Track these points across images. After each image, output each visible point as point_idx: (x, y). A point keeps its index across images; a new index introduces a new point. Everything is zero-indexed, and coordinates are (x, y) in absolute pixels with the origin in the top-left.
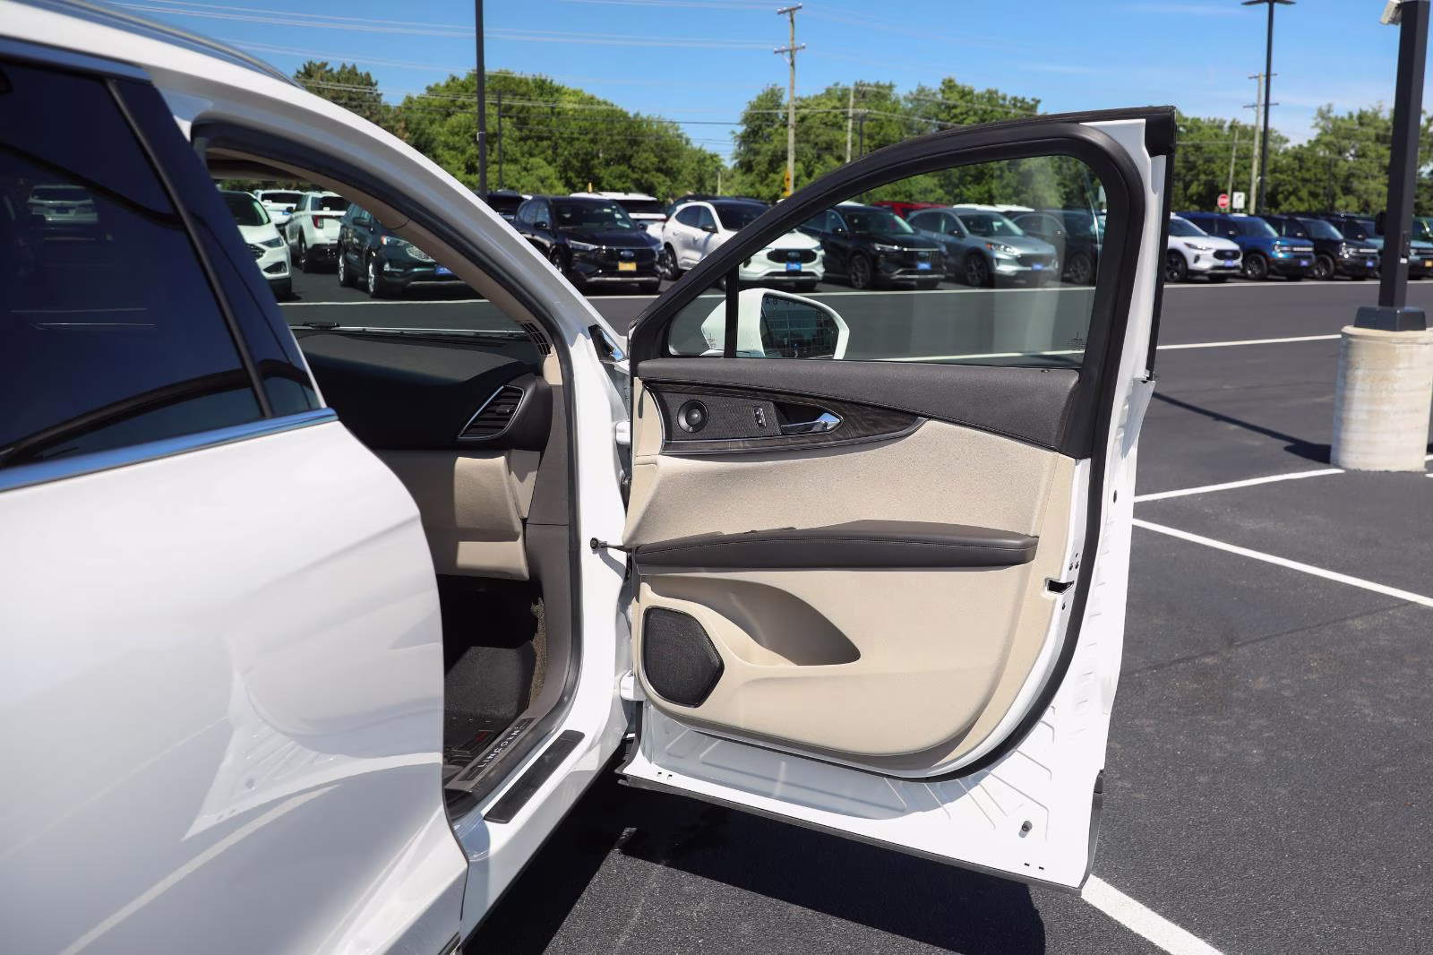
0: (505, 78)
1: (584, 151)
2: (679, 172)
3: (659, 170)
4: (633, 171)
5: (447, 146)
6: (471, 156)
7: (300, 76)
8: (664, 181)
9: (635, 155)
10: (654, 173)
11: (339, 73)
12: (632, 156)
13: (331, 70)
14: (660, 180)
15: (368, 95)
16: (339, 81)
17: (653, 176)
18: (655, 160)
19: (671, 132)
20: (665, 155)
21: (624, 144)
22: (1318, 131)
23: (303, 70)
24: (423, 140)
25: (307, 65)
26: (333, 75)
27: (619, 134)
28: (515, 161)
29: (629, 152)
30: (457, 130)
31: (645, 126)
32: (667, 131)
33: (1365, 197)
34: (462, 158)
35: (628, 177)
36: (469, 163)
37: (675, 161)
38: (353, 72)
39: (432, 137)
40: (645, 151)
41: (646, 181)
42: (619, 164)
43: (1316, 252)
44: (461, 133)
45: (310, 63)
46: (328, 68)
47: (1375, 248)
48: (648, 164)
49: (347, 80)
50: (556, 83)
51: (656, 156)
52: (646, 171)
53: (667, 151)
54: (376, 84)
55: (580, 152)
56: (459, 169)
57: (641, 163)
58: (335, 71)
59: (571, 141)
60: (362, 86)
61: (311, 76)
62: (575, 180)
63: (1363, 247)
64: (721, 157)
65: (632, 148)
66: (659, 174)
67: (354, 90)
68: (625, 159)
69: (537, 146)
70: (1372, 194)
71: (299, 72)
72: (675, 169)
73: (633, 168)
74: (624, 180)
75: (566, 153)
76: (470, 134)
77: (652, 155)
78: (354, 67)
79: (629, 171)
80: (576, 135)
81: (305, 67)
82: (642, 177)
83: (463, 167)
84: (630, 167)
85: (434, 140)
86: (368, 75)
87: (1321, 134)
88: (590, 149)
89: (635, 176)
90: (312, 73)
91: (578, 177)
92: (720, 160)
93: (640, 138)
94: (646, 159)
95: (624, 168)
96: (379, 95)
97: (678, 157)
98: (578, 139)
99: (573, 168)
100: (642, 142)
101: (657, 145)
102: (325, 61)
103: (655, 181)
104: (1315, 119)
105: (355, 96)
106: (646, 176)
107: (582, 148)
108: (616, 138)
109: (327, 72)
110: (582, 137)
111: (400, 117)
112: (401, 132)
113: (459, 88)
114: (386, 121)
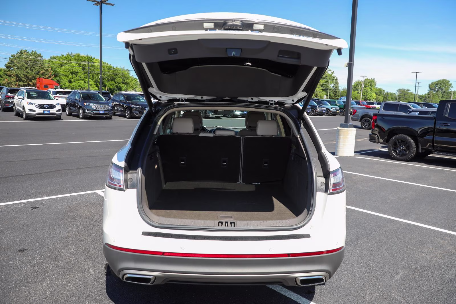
0: (79, 56)
3: (123, 83)
4: (116, 83)
5: (63, 75)
6: (70, 78)
8: (125, 86)
10: (121, 84)
12: (115, 79)
13: (28, 52)
15: (40, 60)
16: (31, 56)
18: (122, 80)
19: (126, 72)
20: (125, 79)
21: (113, 75)
23: (19, 52)
24: (56, 73)
25: (21, 51)
28: (83, 80)
29: (114, 78)
31: (119, 70)
33: (316, 93)
34: (68, 79)
35: (114, 84)
36: (70, 80)
38: (35, 53)
43: (311, 109)
44: (67, 71)
46: (27, 51)
47: (325, 108)
49: (34, 55)
50: (93, 57)
54: (43, 57)
56: (67, 82)
58: (30, 53)
61: (22, 54)
63: (322, 107)
68: (113, 80)
69: (88, 75)
70: (318, 92)
74: (113, 86)
75: (96, 78)
83: (68, 81)
84: (115, 82)
85: (59, 73)
86: (40, 54)
88: (103, 77)
89: (116, 84)
94: (119, 80)
95: (113, 82)
97: (128, 79)
100: (118, 75)
101: (122, 76)
103: (122, 86)
106: (119, 84)
108: (111, 74)
112: (50, 71)
113: (65, 58)
114: (45, 68)
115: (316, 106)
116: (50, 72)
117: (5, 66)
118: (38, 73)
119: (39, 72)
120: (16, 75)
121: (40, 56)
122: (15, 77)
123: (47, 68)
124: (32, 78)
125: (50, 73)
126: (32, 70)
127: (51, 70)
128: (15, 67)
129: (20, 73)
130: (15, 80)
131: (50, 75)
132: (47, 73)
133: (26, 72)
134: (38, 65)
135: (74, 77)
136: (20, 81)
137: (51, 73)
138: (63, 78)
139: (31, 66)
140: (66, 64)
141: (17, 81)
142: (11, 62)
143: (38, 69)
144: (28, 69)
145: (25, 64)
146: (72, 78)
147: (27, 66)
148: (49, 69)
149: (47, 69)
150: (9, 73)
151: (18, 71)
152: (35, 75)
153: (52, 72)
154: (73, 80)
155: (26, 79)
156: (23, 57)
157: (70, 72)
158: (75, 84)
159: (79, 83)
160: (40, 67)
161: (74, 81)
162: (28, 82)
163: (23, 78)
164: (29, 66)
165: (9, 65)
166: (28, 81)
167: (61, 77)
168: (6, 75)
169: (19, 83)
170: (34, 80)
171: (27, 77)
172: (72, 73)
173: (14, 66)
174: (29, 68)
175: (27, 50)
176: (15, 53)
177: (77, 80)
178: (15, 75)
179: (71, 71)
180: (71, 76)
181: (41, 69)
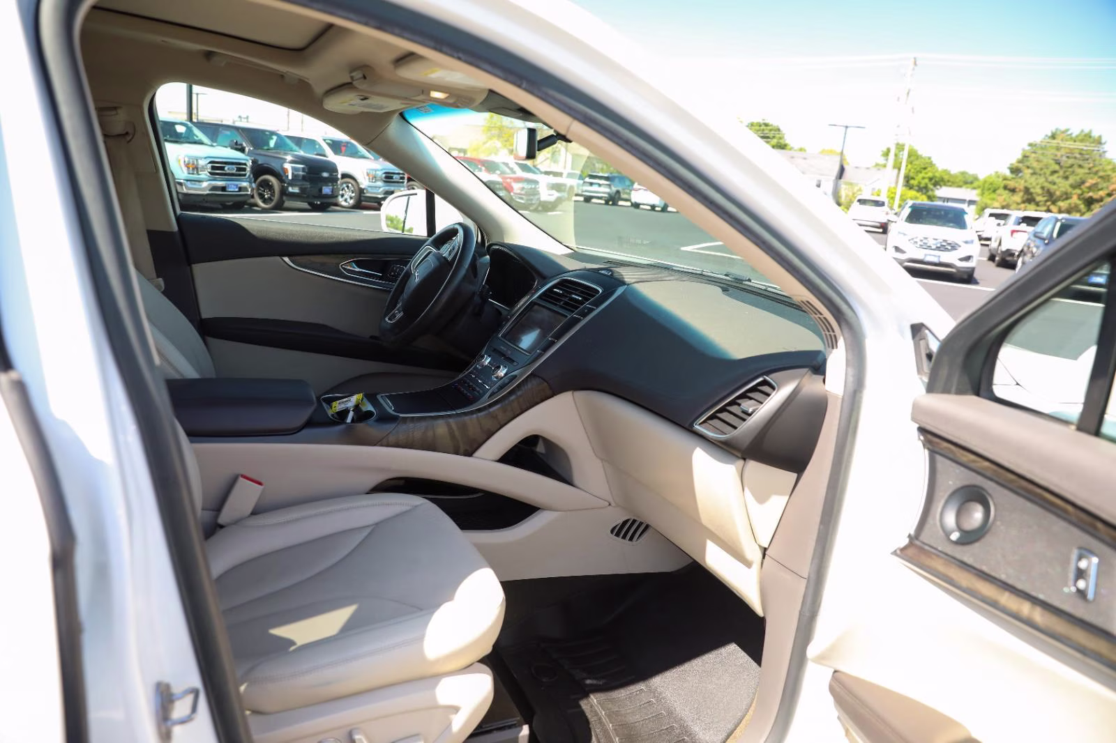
7: (1047, 138)
11: (1077, 136)
26: (1071, 138)
45: (1057, 130)
60: (1093, 145)
67: (1085, 148)
71: (1047, 136)
78: (1091, 131)
81: (1052, 133)
90: (1056, 137)
96: (1105, 152)
102: (1069, 128)
105: (1084, 152)
109: (1068, 135)
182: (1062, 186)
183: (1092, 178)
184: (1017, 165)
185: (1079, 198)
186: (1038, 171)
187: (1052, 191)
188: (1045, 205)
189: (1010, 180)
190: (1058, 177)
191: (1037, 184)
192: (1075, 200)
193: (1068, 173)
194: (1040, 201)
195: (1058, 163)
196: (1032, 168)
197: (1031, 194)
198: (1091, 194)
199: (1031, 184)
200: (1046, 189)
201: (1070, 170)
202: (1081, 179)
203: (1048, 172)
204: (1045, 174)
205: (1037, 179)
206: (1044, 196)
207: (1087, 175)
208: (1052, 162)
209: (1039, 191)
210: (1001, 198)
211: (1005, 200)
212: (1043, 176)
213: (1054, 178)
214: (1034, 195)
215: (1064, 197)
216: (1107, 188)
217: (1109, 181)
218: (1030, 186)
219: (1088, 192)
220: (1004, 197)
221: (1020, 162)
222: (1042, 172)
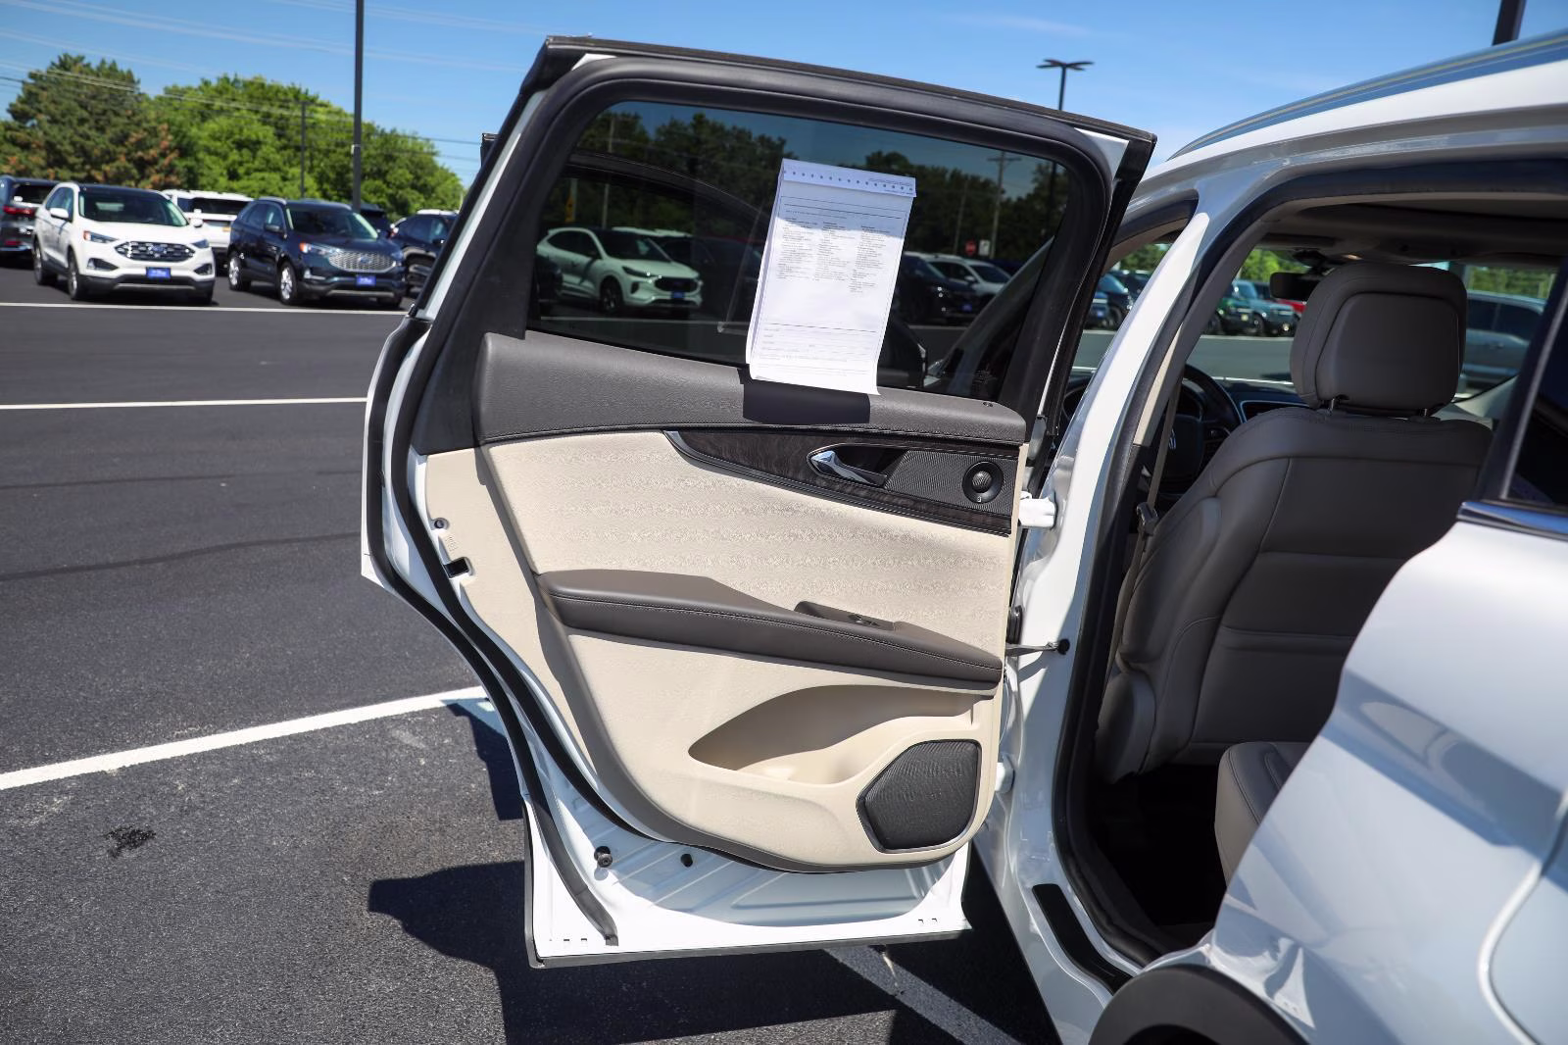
0: (262, 86)
1: (341, 163)
2: (433, 190)
3: (414, 187)
4: (388, 186)
5: (209, 151)
6: (234, 162)
7: (54, 67)
8: (419, 198)
9: (391, 172)
10: (409, 189)
11: (99, 69)
12: (387, 172)
13: (88, 65)
14: (414, 197)
15: (129, 94)
16: (98, 76)
17: (408, 193)
18: (410, 177)
19: (425, 149)
20: (419, 172)
21: (380, 159)
22: (1036, 185)
23: (57, 62)
24: (185, 142)
25: (62, 57)
26: (92, 71)
27: (376, 149)
28: (277, 169)
29: (385, 167)
30: (218, 135)
31: (400, 142)
32: (421, 149)
34: (224, 164)
35: (382, 191)
36: (231, 169)
37: (429, 179)
38: (113, 68)
39: (193, 141)
40: (400, 167)
41: (401, 197)
42: (375, 179)
44: (223, 139)
45: (66, 56)
46: (85, 62)
48: (404, 181)
49: (108, 76)
50: (311, 94)
51: (411, 173)
52: (400, 187)
53: (422, 168)
54: (139, 82)
55: (337, 165)
56: (222, 175)
57: (395, 179)
58: (94, 66)
59: (327, 153)
60: (124, 83)
61: (67, 70)
62: (331, 192)
64: (459, 176)
65: (387, 164)
66: (414, 191)
67: (115, 87)
68: (380, 174)
69: (295, 156)
71: (53, 64)
72: (429, 187)
73: (388, 184)
74: (378, 194)
75: (322, 165)
76: (231, 140)
77: (407, 172)
78: (114, 63)
79: (384, 186)
80: (332, 148)
81: (60, 60)
82: (397, 193)
83: (225, 172)
84: (385, 182)
85: (195, 144)
86: (130, 72)
87: (1036, 189)
88: (346, 162)
89: (390, 191)
90: (67, 66)
91: (333, 189)
92: (458, 180)
93: (396, 154)
94: (401, 175)
95: (379, 183)
97: (431, 174)
98: (334, 152)
99: (328, 180)
100: (397, 157)
101: (412, 162)
102: (81, 55)
103: (409, 195)
104: (1034, 173)
105: (115, 93)
106: (400, 192)
107: (340, 160)
109: (85, 66)
110: (339, 150)
111: (161, 119)
112: (163, 134)
113: (214, 93)
114: (148, 122)
115: (1124, 296)
116: (163, 139)
117: (9, 111)
118: (121, 140)
119: (126, 136)
120: (48, 142)
121: (129, 78)
122: (44, 153)
123: (154, 124)
124: (102, 156)
125: (166, 143)
126: (101, 130)
127: (169, 130)
128: (43, 117)
129: (59, 137)
130: (42, 162)
131: (166, 149)
132: (154, 141)
133: (81, 136)
134: (123, 112)
135: (245, 158)
136: (61, 167)
137: (168, 140)
138: (208, 159)
139: (98, 114)
140: (221, 111)
141: (50, 165)
142: (30, 97)
143: (121, 127)
144: (87, 125)
145: (78, 108)
146: (241, 164)
147: (85, 114)
148: (160, 128)
149: (155, 128)
150: (22, 136)
151: (54, 131)
152: (112, 147)
153: (170, 137)
154: (241, 171)
155: (81, 160)
156: (69, 82)
157: (233, 143)
158: (250, 183)
159: (263, 179)
160: (129, 118)
161: (248, 173)
162: (89, 171)
163: (70, 154)
164: (91, 113)
165: (22, 110)
166: (88, 167)
167: (201, 155)
168: (13, 142)
169: (57, 173)
170: (107, 163)
171: (83, 152)
172: (240, 145)
173: (40, 111)
174: (92, 122)
175: (82, 58)
176: (42, 67)
177: (257, 170)
178: (42, 144)
179: (237, 137)
180: (234, 156)
181: (133, 127)
182: (99, 142)
183: (136, 132)
184: (20, 106)
185: (129, 161)
186: (58, 117)
187: (88, 148)
188: (83, 170)
189: (17, 131)
190: (90, 129)
191: (64, 138)
192: (122, 162)
193: (101, 123)
194: (75, 164)
195: (83, 106)
196: (48, 113)
197: (59, 152)
198: (140, 153)
199: (54, 137)
200: (78, 146)
201: (104, 118)
202: (122, 131)
203: (75, 122)
204: (70, 122)
205: (60, 130)
206: (78, 157)
207: (128, 127)
208: (74, 104)
209: (69, 148)
210: (14, 160)
211: (20, 162)
212: (67, 126)
213: (84, 129)
214: (64, 155)
215: (107, 157)
216: (158, 145)
217: (156, 136)
218: (54, 141)
219: (136, 151)
220: (16, 158)
221: (21, 101)
222: (65, 120)
